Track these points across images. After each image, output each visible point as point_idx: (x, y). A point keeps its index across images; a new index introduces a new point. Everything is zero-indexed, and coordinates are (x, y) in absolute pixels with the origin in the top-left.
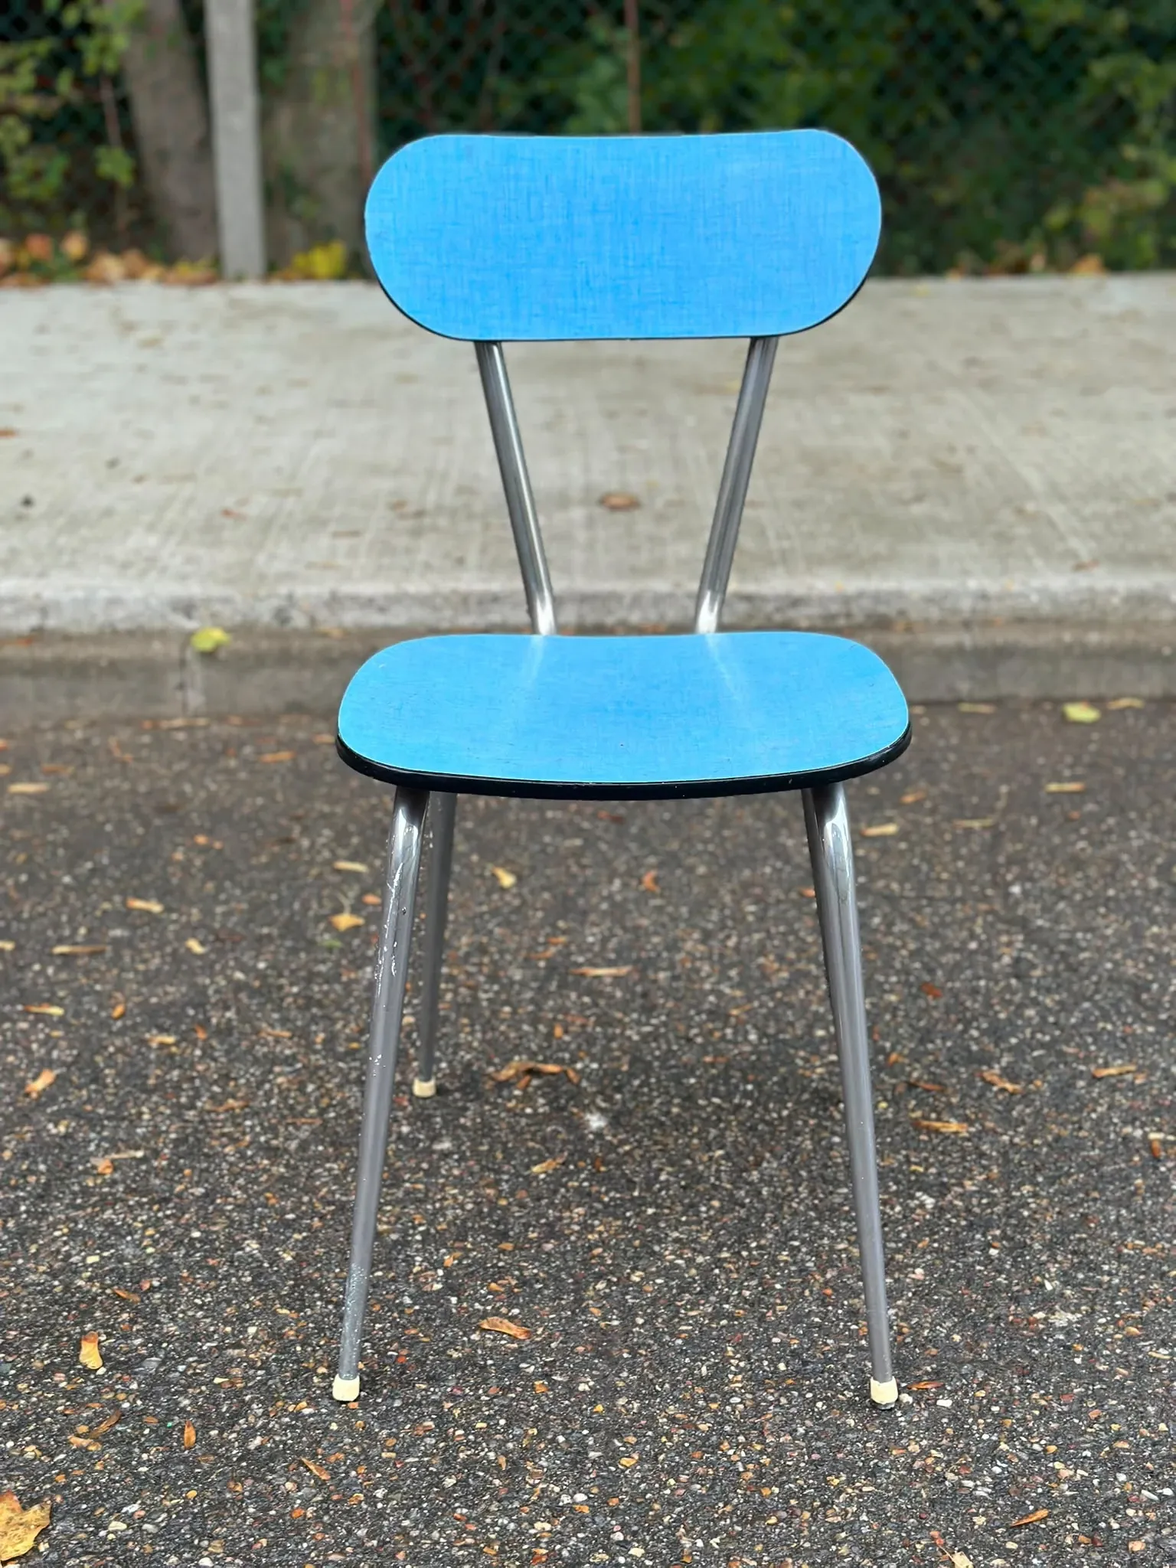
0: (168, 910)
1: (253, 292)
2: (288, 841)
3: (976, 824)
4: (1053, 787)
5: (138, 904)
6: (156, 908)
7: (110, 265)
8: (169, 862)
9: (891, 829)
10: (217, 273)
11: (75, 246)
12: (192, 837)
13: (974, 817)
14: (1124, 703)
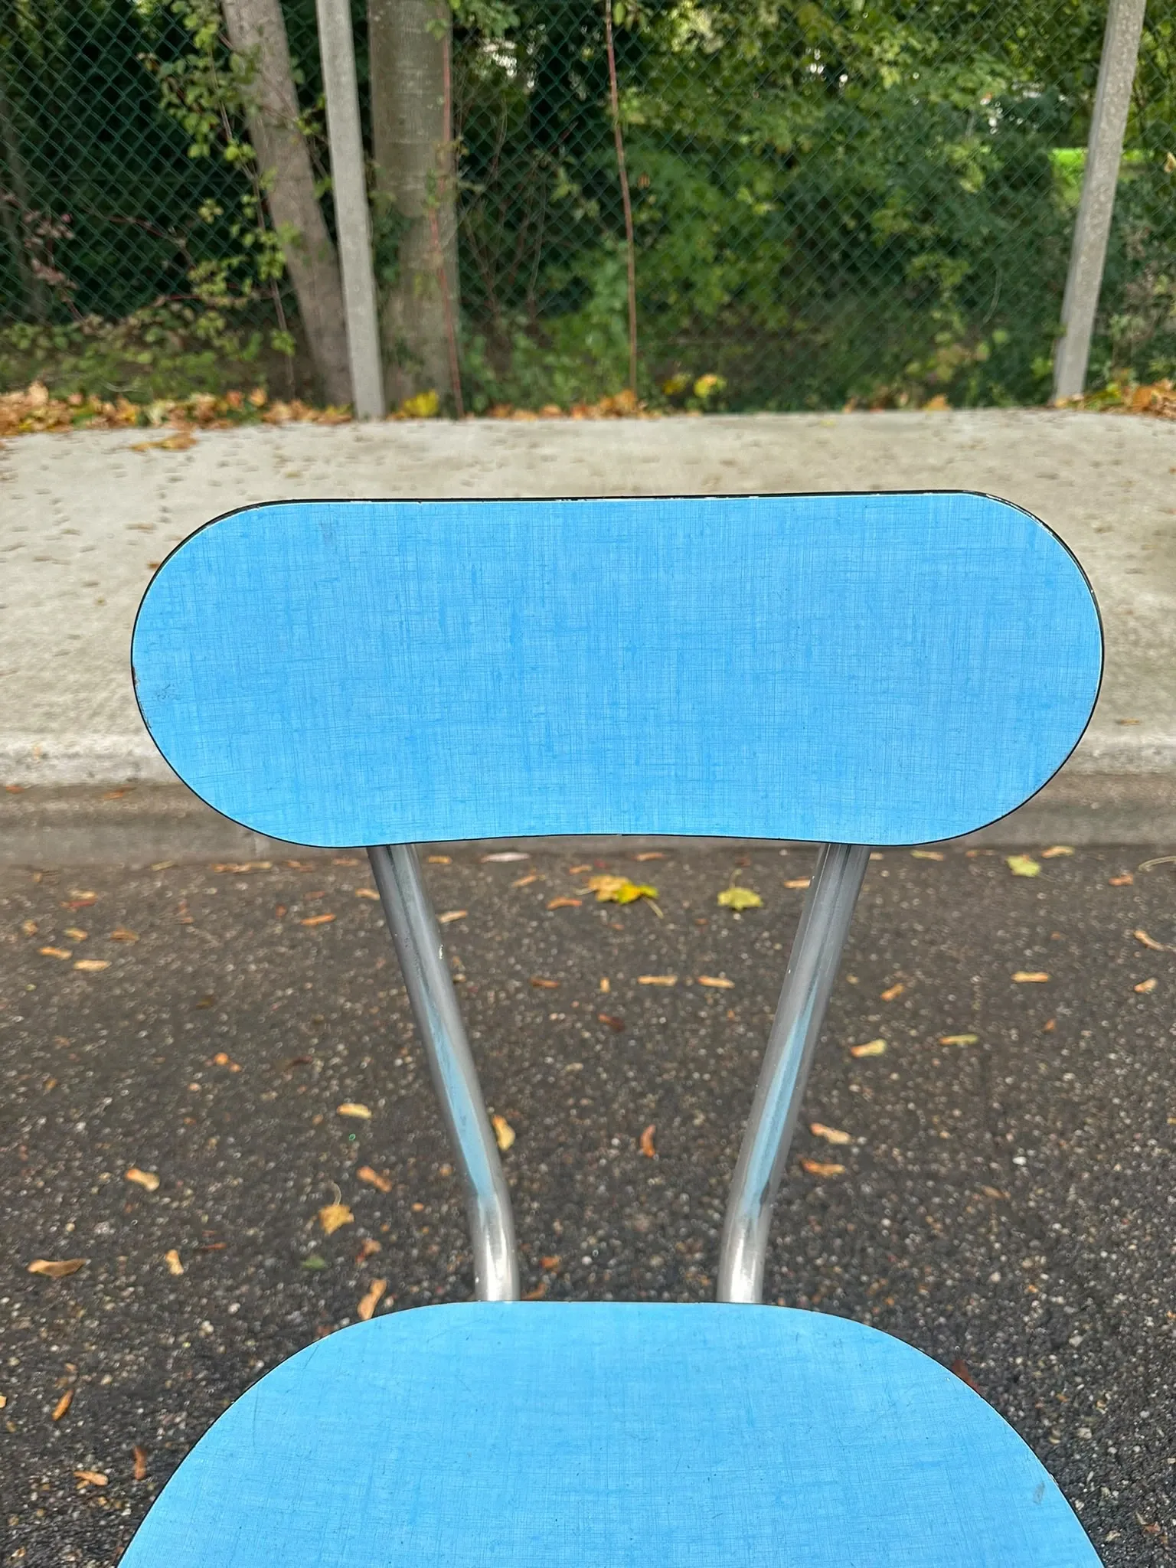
0: (165, 1187)
1: (374, 429)
2: (300, 1063)
3: (961, 1040)
4: (1021, 977)
5: (136, 1176)
6: (152, 1185)
7: (282, 410)
8: (184, 1097)
9: (878, 1047)
10: (352, 415)
11: (258, 398)
12: (212, 1057)
13: (958, 1032)
14: (1056, 851)
